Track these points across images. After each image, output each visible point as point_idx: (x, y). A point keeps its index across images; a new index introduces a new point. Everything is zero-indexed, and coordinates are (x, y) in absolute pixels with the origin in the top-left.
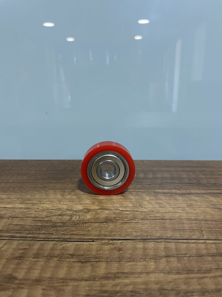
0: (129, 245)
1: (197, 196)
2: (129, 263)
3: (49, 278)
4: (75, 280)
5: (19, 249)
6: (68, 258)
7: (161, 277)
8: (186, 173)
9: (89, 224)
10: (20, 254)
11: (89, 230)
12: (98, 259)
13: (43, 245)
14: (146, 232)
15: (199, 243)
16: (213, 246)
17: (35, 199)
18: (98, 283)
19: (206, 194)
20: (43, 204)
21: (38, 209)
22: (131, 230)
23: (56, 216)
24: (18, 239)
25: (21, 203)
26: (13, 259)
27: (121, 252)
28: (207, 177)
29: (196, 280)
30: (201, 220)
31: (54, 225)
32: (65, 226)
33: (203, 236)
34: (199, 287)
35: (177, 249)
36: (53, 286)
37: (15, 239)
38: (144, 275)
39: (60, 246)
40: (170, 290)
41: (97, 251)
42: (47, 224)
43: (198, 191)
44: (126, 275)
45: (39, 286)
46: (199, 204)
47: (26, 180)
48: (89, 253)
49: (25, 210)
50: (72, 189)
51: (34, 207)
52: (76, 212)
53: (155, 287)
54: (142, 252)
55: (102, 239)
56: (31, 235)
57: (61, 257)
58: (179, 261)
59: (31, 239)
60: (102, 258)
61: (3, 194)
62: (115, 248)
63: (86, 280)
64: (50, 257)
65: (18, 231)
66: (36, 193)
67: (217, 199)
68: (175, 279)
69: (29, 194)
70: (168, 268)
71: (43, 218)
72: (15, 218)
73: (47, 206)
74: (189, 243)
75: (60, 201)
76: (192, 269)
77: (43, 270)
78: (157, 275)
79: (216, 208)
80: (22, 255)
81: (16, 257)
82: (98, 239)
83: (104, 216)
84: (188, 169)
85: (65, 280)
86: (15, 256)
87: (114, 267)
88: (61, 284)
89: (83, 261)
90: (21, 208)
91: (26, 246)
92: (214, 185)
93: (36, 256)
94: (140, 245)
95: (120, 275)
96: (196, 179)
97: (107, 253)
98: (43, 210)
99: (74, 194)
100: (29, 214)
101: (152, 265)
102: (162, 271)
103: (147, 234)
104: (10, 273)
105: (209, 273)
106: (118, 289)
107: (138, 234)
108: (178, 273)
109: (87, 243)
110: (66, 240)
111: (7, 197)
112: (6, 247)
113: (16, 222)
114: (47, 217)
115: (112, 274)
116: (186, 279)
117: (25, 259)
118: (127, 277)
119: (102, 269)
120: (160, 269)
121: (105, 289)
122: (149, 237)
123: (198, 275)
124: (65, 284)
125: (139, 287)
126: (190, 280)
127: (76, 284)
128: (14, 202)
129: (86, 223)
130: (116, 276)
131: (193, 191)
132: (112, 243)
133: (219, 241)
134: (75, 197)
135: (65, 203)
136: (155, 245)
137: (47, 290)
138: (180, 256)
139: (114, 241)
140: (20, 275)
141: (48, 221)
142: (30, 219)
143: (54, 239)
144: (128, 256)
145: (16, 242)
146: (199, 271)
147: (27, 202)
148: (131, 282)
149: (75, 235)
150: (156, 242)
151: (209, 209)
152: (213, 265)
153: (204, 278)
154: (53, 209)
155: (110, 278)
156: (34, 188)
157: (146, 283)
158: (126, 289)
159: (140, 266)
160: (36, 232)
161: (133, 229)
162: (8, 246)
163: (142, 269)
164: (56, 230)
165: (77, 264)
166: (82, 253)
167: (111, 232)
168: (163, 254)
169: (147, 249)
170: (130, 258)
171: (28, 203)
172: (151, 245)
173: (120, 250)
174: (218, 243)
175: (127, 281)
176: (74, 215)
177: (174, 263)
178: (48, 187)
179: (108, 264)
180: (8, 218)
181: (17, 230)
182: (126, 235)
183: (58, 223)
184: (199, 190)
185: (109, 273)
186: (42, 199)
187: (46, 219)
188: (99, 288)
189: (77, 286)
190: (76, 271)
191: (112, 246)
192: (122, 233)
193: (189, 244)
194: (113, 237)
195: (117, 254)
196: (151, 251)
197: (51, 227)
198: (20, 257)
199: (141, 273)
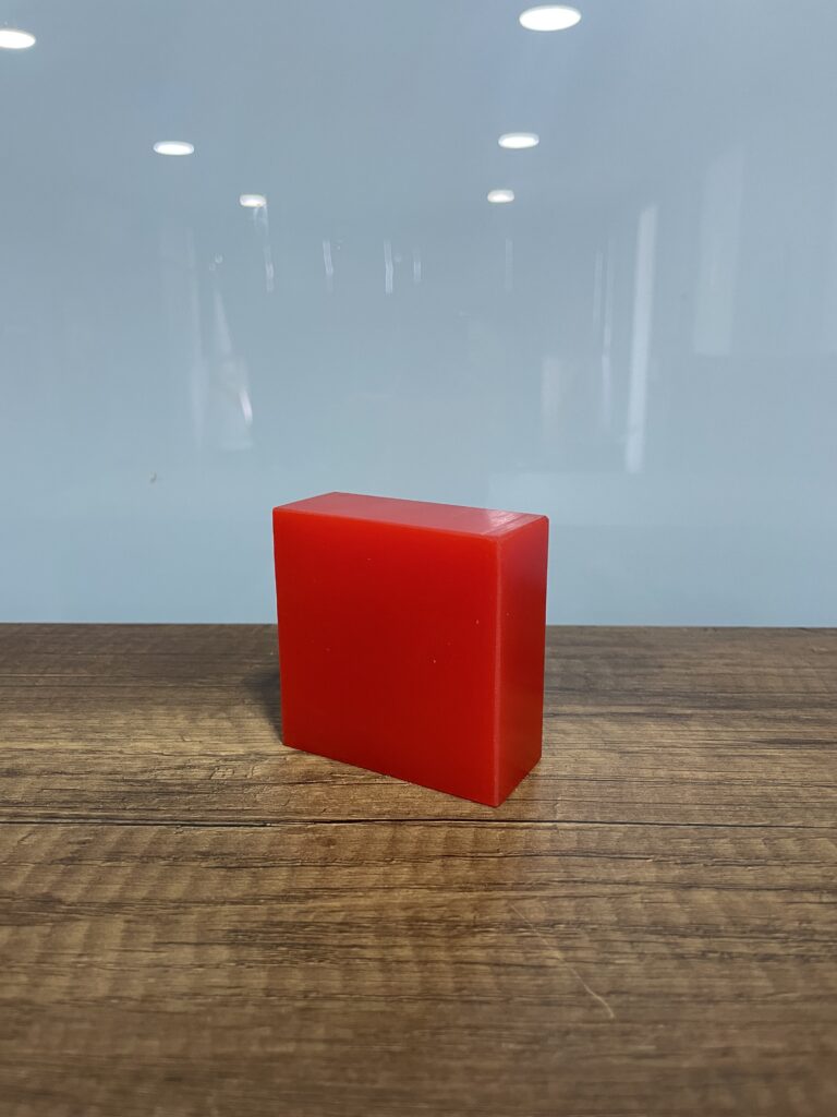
0: (357, 831)
1: (571, 722)
2: (347, 870)
3: (143, 899)
4: (208, 902)
5: (70, 843)
6: (194, 860)
7: (421, 896)
8: (564, 661)
9: (259, 788)
10: (71, 853)
11: (255, 802)
12: (270, 861)
13: (131, 833)
14: (406, 804)
15: (539, 828)
16: (573, 835)
17: (113, 728)
18: (263, 908)
19: (602, 715)
20: (135, 740)
21: (121, 752)
22: (369, 801)
23: (170, 768)
24: (65, 821)
25: (72, 740)
26: (52, 863)
27: (332, 847)
28: (620, 671)
29: (503, 902)
30: (565, 778)
31: (164, 791)
32: (192, 793)
33: (555, 812)
34: (507, 917)
35: (476, 841)
36: (151, 915)
37: (57, 821)
38: (380, 892)
39: (175, 835)
40: (435, 921)
41: (272, 845)
42: (145, 789)
43: (580, 709)
44: (336, 892)
45: (117, 915)
46: (570, 740)
47: (86, 680)
48: (250, 849)
49: (85, 756)
50: (219, 704)
51: (109, 748)
52: (226, 760)
53: (401, 915)
54: (384, 849)
55: (287, 821)
56: (99, 813)
57: (176, 859)
58: (473, 866)
59: (100, 821)
60: (282, 860)
61: (21, 718)
62: (318, 839)
63: (233, 903)
64: (147, 858)
65: (66, 804)
66: (116, 713)
67: (625, 727)
68: (454, 900)
69: (96, 718)
70: (442, 879)
71: (135, 774)
72: (57, 776)
73: (147, 745)
74: (513, 828)
75: (182, 735)
76: (502, 882)
77: (130, 883)
78: (411, 892)
79: (613, 751)
80: (76, 855)
81: (61, 860)
82: (278, 821)
83: (300, 769)
84: (572, 650)
85: (182, 904)
86: (59, 857)
87: (309, 878)
88: (171, 911)
89: (233, 865)
90: (73, 751)
91: (86, 836)
92: (633, 693)
93: (114, 856)
94: (385, 832)
95: (319, 893)
96: (586, 678)
97: (294, 849)
98: (135, 757)
99: (224, 715)
100: (97, 764)
101: (404, 873)
102: (427, 886)
103: (410, 808)
104: (45, 890)
105: (541, 889)
106: (310, 918)
107: (385, 809)
108: (463, 889)
109: (247, 829)
110: (192, 823)
111: (32, 723)
112: (34, 838)
113: (60, 782)
114: (146, 772)
115: (300, 890)
116: (480, 899)
117: (84, 862)
118: (335, 896)
119: (278, 881)
120: (423, 882)
121: (277, 919)
122: (410, 817)
123: (513, 894)
124: (182, 910)
125: (361, 914)
126: (489, 902)
127: (209, 910)
128: (53, 736)
129: (250, 785)
130: (309, 895)
131: (566, 709)
132: (312, 829)
133: (591, 825)
134: (227, 724)
135: (195, 739)
136: (422, 833)
137: (136, 922)
138: (480, 854)
139: (319, 825)
140: (73, 893)
141: (148, 781)
142: (98, 776)
143: (162, 820)
144: (350, 855)
145: (60, 828)
146: (516, 886)
147: (91, 736)
148: (343, 906)
149: (218, 812)
150: (427, 826)
151: (594, 753)
152: (556, 874)
153: (524, 898)
154: (162, 754)
155: (295, 898)
156: (112, 700)
157: (380, 908)
158: (329, 919)
159: (373, 875)
160: (113, 805)
161: (373, 799)
162: (40, 836)
163: (378, 880)
164: (167, 801)
165: (215, 872)
166: (232, 850)
167: (315, 803)
168: (439, 850)
169: (401, 841)
170: (352, 859)
171: (92, 740)
172: (414, 832)
173: (330, 842)
174: (590, 829)
175: (336, 904)
176: (218, 767)
177: (462, 868)
178: (150, 699)
179: (294, 871)
180: (39, 775)
181: (63, 802)
182: (354, 811)
183: (175, 785)
184: (584, 705)
185: (294, 889)
186: (133, 729)
187: (141, 778)
188: (264, 918)
189: (212, 914)
190: (212, 885)
191: (310, 835)
192: (341, 807)
193: (512, 831)
194: (319, 815)
195: (320, 851)
196: (408, 845)
197: (154, 795)
198: (71, 860)
199: (371, 889)
